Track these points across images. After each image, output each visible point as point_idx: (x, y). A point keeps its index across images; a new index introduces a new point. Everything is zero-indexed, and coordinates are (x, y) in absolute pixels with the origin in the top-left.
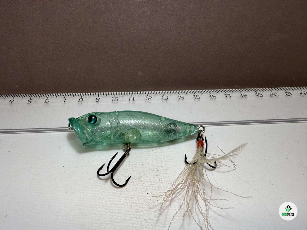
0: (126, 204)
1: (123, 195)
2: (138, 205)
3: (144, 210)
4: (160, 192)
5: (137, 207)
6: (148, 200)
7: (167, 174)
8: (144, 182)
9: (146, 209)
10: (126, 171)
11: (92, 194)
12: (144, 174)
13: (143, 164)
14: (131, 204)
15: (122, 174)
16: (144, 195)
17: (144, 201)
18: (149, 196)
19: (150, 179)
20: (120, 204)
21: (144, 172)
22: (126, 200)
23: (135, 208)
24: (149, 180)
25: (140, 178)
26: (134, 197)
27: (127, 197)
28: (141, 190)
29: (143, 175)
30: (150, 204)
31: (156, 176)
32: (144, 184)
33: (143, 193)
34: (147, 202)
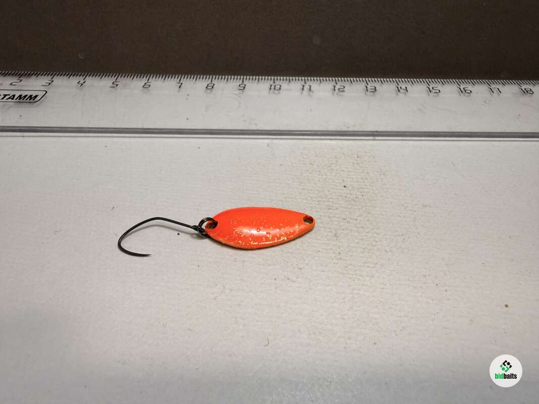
0: (309, 199)
1: (304, 187)
2: (330, 200)
3: (341, 207)
4: (366, 185)
5: (328, 203)
6: (346, 195)
7: (375, 162)
10: (305, 157)
11: (251, 184)
14: (318, 199)
15: (300, 160)
16: (340, 188)
17: (339, 196)
18: (348, 190)
19: (346, 168)
20: (301, 198)
22: (309, 193)
25: (330, 166)
26: (323, 190)
27: (311, 190)
28: (334, 181)
29: (333, 162)
30: (350, 199)
32: (339, 174)
33: (336, 186)
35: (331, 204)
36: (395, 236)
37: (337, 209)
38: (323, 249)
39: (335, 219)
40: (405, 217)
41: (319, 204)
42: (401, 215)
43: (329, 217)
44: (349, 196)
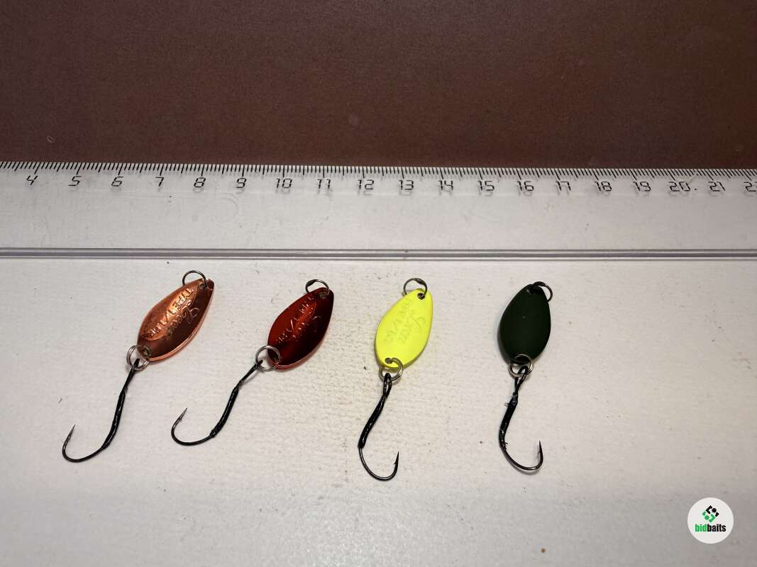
5: (341, 394)
14: (328, 387)
16: (358, 370)
17: (357, 382)
18: (368, 373)
21: (359, 322)
28: (352, 360)
32: (359, 349)
33: (355, 367)
34: (364, 384)
35: (345, 396)
36: (419, 446)
37: (351, 403)
38: (326, 464)
39: (346, 419)
40: (436, 416)
41: (329, 395)
42: (431, 413)
43: (340, 416)
44: (368, 383)
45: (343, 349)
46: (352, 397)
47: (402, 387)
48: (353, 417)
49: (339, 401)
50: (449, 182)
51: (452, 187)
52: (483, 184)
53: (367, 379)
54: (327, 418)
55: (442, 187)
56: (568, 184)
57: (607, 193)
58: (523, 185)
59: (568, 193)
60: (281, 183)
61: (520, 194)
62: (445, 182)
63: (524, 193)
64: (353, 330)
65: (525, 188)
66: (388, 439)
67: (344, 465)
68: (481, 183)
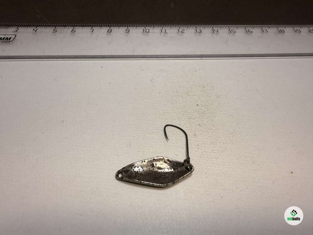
0: (178, 113)
1: (174, 106)
2: (190, 113)
4: (209, 104)
7: (213, 90)
8: (192, 96)
9: (198, 117)
10: (173, 87)
11: (143, 105)
12: (191, 90)
13: (188, 82)
14: (183, 113)
16: (195, 106)
17: (195, 111)
18: (199, 107)
20: (173, 113)
21: (191, 88)
23: (187, 116)
24: (197, 95)
25: (188, 93)
27: (178, 108)
28: (191, 102)
31: (203, 91)
32: (193, 98)
33: (193, 105)
34: (198, 111)
35: (191, 116)
36: (228, 134)
39: (194, 125)
40: (232, 122)
42: (230, 121)
43: (190, 124)
44: (200, 111)
45: (186, 98)
46: (194, 116)
47: (215, 112)
48: (196, 124)
49: (189, 118)
50: (216, 30)
51: (218, 32)
52: (231, 31)
53: (199, 109)
54: (185, 124)
55: (214, 32)
56: (266, 30)
57: (282, 33)
58: (247, 31)
59: (266, 34)
60: (145, 31)
61: (246, 34)
62: (215, 30)
63: (248, 34)
64: (189, 91)
65: (248, 32)
66: (213, 132)
67: (197, 143)
68: (230, 30)
